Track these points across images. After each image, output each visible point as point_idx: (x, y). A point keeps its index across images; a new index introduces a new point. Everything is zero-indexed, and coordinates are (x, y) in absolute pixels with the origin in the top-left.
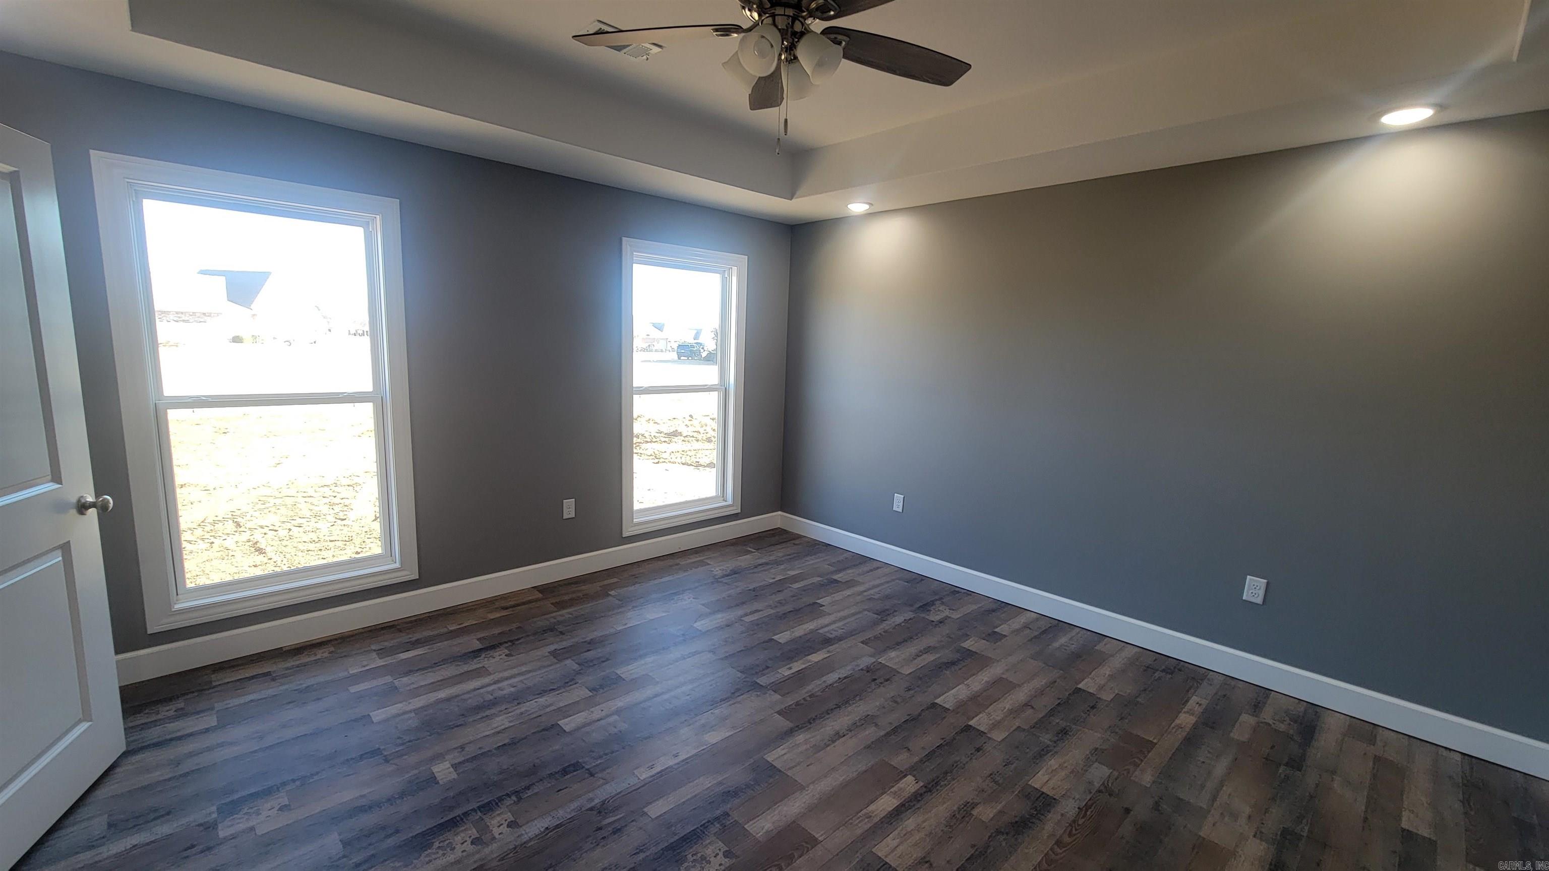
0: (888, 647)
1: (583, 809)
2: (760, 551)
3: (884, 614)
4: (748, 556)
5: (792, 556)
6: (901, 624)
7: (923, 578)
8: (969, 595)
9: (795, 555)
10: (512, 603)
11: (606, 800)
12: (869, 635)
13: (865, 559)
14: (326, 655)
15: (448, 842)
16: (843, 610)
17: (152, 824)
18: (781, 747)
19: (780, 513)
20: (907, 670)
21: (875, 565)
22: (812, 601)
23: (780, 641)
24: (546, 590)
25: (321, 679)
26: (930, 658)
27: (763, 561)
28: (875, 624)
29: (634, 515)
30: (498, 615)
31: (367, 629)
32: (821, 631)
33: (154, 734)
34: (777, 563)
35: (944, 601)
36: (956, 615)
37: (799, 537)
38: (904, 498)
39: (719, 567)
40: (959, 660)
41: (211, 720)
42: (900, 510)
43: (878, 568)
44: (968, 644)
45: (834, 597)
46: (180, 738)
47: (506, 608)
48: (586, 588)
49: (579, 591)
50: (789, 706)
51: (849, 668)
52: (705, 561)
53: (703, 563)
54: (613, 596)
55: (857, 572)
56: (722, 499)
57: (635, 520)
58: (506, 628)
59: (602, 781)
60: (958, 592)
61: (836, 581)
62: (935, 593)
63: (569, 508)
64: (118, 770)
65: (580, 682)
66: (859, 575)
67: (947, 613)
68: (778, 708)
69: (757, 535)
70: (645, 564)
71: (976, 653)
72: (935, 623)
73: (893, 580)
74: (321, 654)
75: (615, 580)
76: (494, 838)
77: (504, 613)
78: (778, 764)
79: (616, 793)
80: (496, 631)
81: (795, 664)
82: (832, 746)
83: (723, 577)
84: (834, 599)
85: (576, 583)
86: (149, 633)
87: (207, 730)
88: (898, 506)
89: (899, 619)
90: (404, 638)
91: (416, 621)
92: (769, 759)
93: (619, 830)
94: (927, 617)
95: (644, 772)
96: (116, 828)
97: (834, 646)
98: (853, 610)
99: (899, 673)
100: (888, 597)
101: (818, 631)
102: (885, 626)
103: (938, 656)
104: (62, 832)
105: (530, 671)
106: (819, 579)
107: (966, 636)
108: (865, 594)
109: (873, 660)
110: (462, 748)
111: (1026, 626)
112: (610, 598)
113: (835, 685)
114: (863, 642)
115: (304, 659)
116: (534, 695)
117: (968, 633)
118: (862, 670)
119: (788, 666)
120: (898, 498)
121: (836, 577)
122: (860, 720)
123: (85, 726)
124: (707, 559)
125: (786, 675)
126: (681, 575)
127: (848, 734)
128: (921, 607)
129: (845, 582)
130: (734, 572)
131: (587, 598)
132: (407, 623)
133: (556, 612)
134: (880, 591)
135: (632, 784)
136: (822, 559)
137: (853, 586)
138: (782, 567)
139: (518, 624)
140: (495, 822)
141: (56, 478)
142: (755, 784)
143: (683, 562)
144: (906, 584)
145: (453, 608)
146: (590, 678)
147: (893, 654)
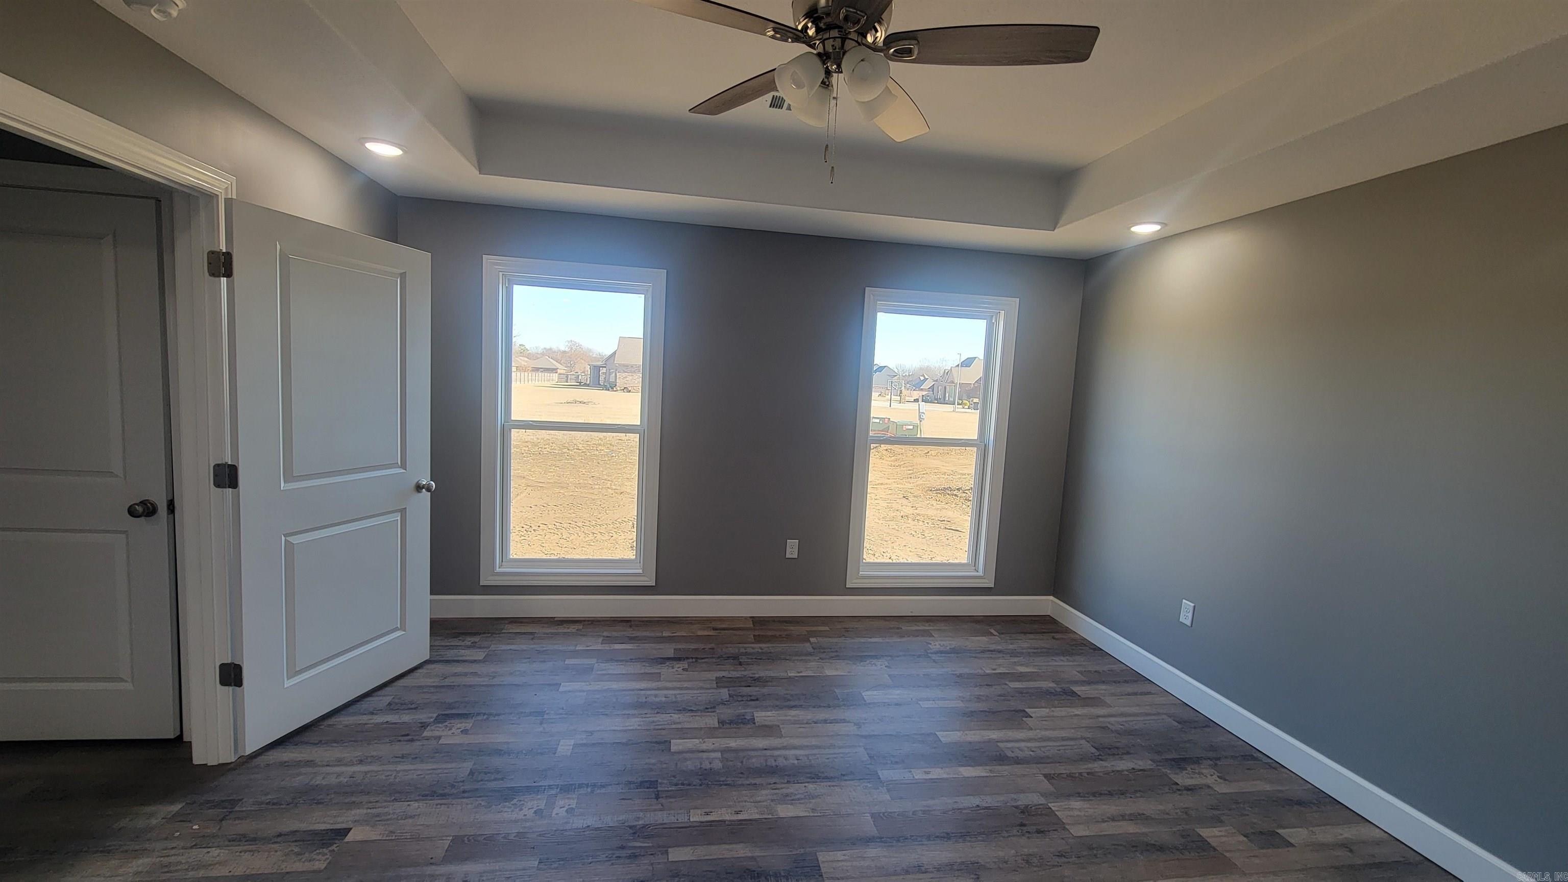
0: (1079, 793)
1: (626, 824)
2: (1003, 636)
3: (1106, 751)
4: (984, 638)
5: (1039, 651)
6: (1123, 771)
7: (1209, 723)
8: (1271, 767)
9: (1045, 650)
10: (724, 626)
11: (647, 825)
12: (1062, 769)
13: (1138, 678)
14: (574, 631)
15: (523, 802)
16: (1053, 730)
17: (403, 712)
18: (844, 852)
19: (1051, 598)
20: (1079, 831)
21: (1147, 688)
22: (1020, 707)
23: (942, 739)
24: (759, 622)
25: (556, 647)
26: (1130, 828)
27: (1000, 647)
28: (1084, 758)
29: (861, 568)
30: (706, 633)
31: (612, 619)
32: (1001, 745)
33: (450, 654)
34: (1013, 654)
35: (1219, 763)
36: (1223, 788)
37: (1067, 630)
38: (1195, 607)
39: (940, 642)
40: (1177, 849)
41: (480, 655)
42: (1188, 623)
43: (1149, 693)
44: (1209, 833)
45: (1053, 711)
46: (458, 661)
47: (715, 629)
48: (795, 629)
49: (785, 630)
50: (891, 813)
51: (1002, 798)
52: (931, 632)
53: (928, 634)
54: (811, 644)
55: (1113, 691)
56: (974, 568)
57: (861, 573)
58: (701, 646)
59: (660, 806)
60: (1256, 759)
61: (1073, 694)
62: (1212, 748)
63: (792, 549)
64: (420, 671)
65: (718, 711)
66: (1113, 695)
67: (1210, 781)
68: (876, 809)
69: (1013, 618)
70: (867, 620)
71: (1215, 849)
72: (1179, 787)
73: (1159, 714)
74: (573, 628)
75: (827, 628)
76: (551, 816)
77: (712, 633)
78: (824, 868)
79: (661, 822)
80: (693, 646)
81: (939, 770)
82: (902, 877)
83: (936, 653)
84: (1052, 713)
85: (786, 622)
86: (481, 584)
87: (475, 661)
88: (1186, 618)
89: (1124, 765)
90: (630, 632)
91: (647, 621)
92: (820, 858)
93: (636, 856)
94: (1172, 776)
95: (698, 815)
96: (391, 708)
97: (1004, 767)
98: (1064, 734)
99: (1065, 829)
100: (1130, 733)
101: (999, 744)
102: (1096, 766)
103: (1144, 830)
104: (370, 699)
105: (687, 688)
106: (1053, 685)
107: (1217, 821)
108: (1101, 719)
109: (1042, 801)
110: (592, 733)
111: (1346, 845)
112: (807, 645)
113: (964, 811)
114: (1045, 776)
115: (561, 630)
116: (674, 710)
117: (1223, 818)
118: (1017, 807)
119: (927, 770)
120: (1187, 605)
121: (1076, 689)
122: (963, 863)
123: (399, 633)
124: (934, 630)
125: (916, 777)
126: (896, 639)
127: (932, 872)
128: (1173, 760)
129: (1084, 698)
130: (954, 651)
131: (789, 638)
132: (640, 621)
133: (753, 643)
134: (1126, 722)
135: (680, 820)
136: (1078, 663)
137: (1092, 706)
138: (1016, 659)
139: (713, 645)
140: (561, 803)
141: (403, 466)
142: (784, 876)
143: (906, 627)
144: (1176, 724)
145: (678, 619)
146: (729, 711)
147: (1076, 804)
